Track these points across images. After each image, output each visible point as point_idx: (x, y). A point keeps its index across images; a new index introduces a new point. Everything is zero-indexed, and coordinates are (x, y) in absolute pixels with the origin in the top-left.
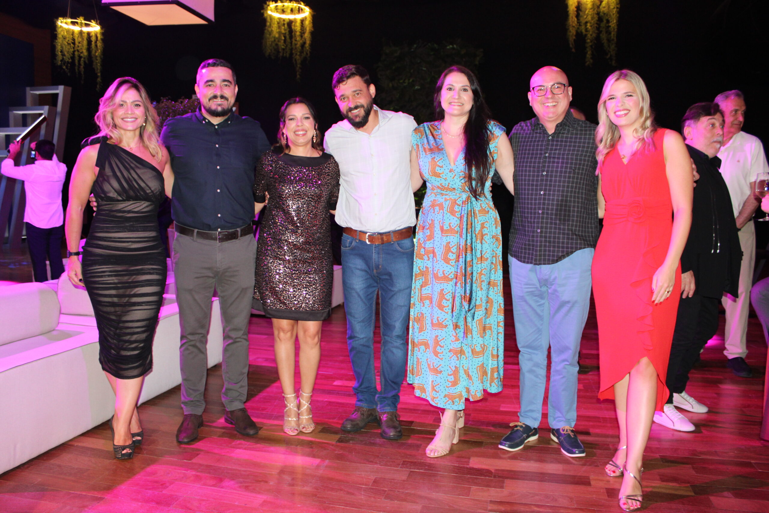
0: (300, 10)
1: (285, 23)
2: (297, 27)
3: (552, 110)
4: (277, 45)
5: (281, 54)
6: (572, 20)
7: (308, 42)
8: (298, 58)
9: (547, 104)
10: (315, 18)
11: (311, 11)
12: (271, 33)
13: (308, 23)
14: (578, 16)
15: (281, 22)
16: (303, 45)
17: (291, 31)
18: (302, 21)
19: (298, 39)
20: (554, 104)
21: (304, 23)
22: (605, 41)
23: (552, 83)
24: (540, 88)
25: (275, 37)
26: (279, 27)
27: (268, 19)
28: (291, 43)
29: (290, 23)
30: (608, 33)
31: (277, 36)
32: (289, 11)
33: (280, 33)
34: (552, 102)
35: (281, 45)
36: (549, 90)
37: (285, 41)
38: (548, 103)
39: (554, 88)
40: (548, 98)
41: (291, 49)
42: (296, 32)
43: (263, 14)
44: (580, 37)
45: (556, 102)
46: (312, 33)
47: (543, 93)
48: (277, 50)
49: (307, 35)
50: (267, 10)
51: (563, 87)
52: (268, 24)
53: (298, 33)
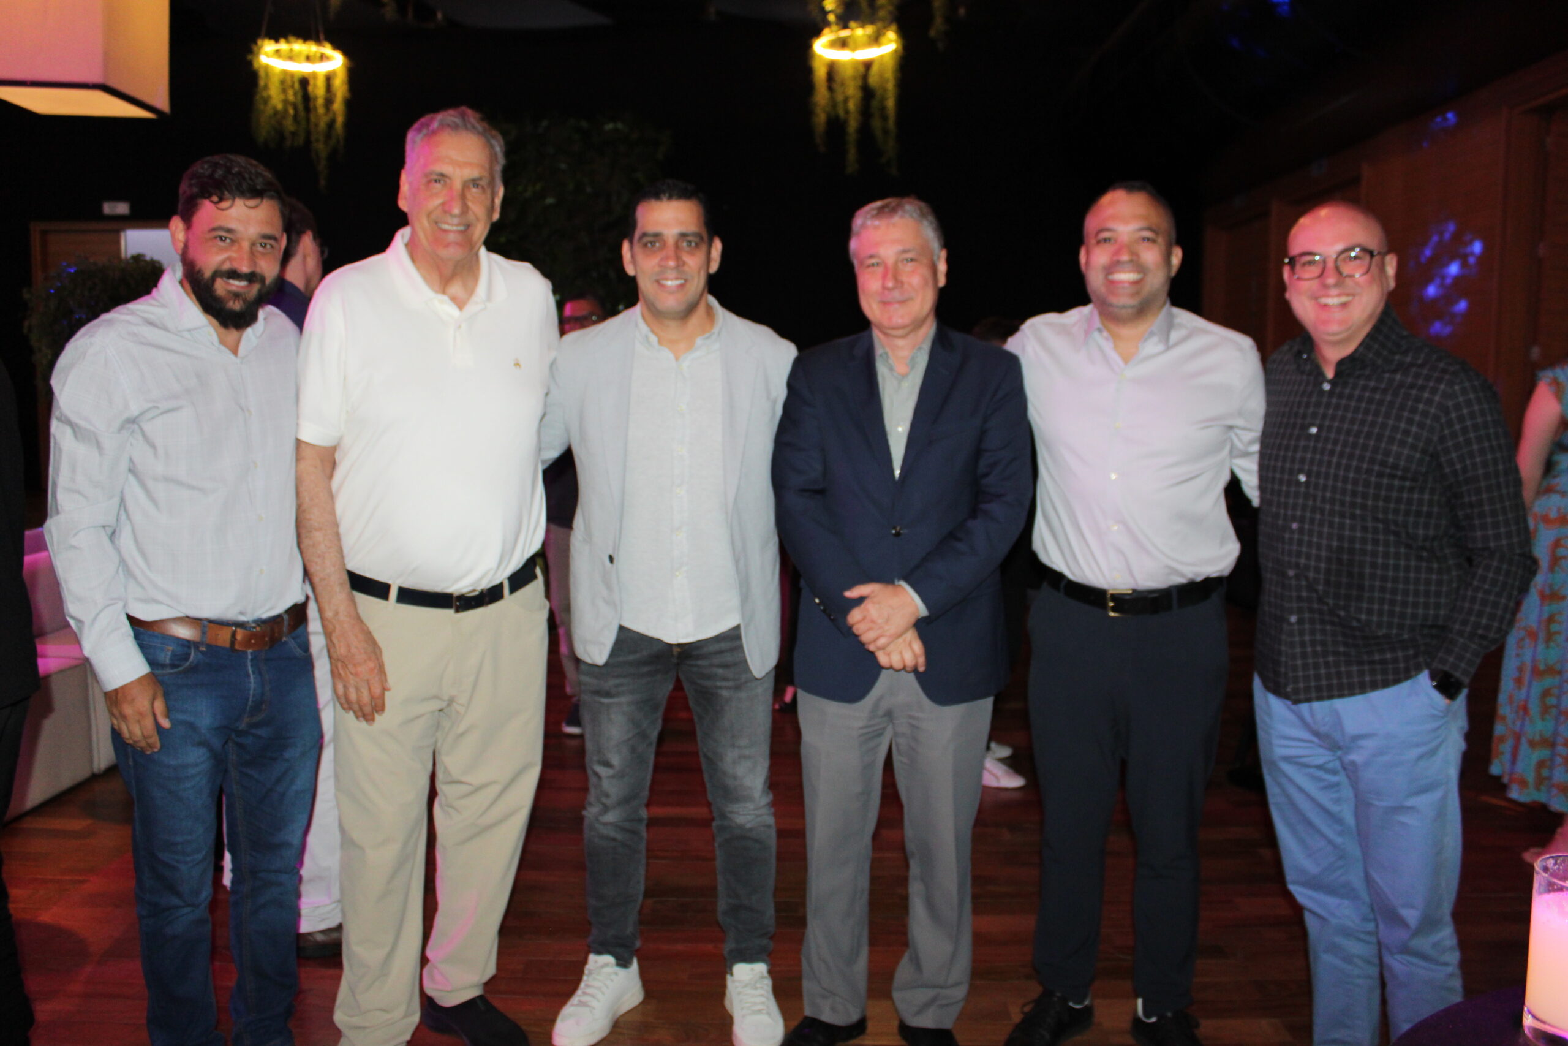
0: (323, 58)
1: (296, 80)
2: (318, 90)
3: (1338, 315)
4: (280, 123)
5: (288, 143)
6: (821, 95)
7: (340, 120)
8: (321, 148)
9: (1324, 301)
10: (354, 74)
11: (346, 61)
12: (266, 100)
13: (340, 84)
14: (830, 89)
15: (286, 79)
16: (331, 124)
17: (306, 98)
18: (329, 78)
19: (321, 110)
20: (1344, 299)
21: (332, 82)
22: (878, 133)
23: (1340, 247)
24: (1308, 258)
25: (275, 108)
26: (284, 91)
27: (262, 73)
28: (308, 120)
29: (304, 82)
30: (884, 118)
31: (280, 106)
32: (303, 57)
33: (286, 102)
34: (1339, 295)
35: (289, 125)
36: (1330, 264)
37: (295, 117)
38: (1328, 296)
39: (1344, 260)
40: (1325, 287)
41: (308, 133)
42: (316, 98)
43: (250, 64)
44: (836, 125)
45: (1348, 295)
46: (349, 104)
47: (1315, 271)
48: (280, 134)
49: (338, 106)
50: (258, 54)
51: (1367, 258)
52: (262, 83)
53: (320, 101)
